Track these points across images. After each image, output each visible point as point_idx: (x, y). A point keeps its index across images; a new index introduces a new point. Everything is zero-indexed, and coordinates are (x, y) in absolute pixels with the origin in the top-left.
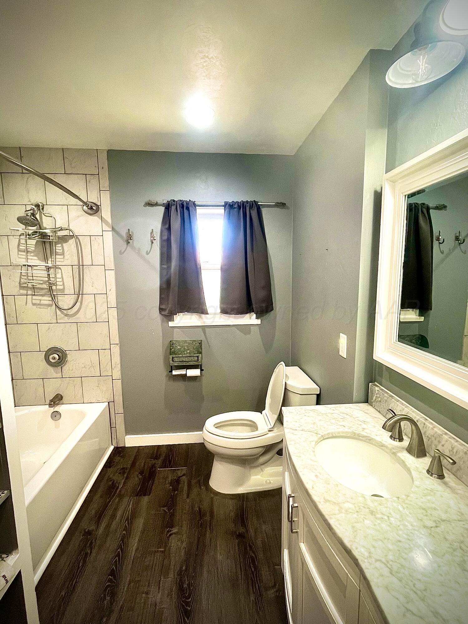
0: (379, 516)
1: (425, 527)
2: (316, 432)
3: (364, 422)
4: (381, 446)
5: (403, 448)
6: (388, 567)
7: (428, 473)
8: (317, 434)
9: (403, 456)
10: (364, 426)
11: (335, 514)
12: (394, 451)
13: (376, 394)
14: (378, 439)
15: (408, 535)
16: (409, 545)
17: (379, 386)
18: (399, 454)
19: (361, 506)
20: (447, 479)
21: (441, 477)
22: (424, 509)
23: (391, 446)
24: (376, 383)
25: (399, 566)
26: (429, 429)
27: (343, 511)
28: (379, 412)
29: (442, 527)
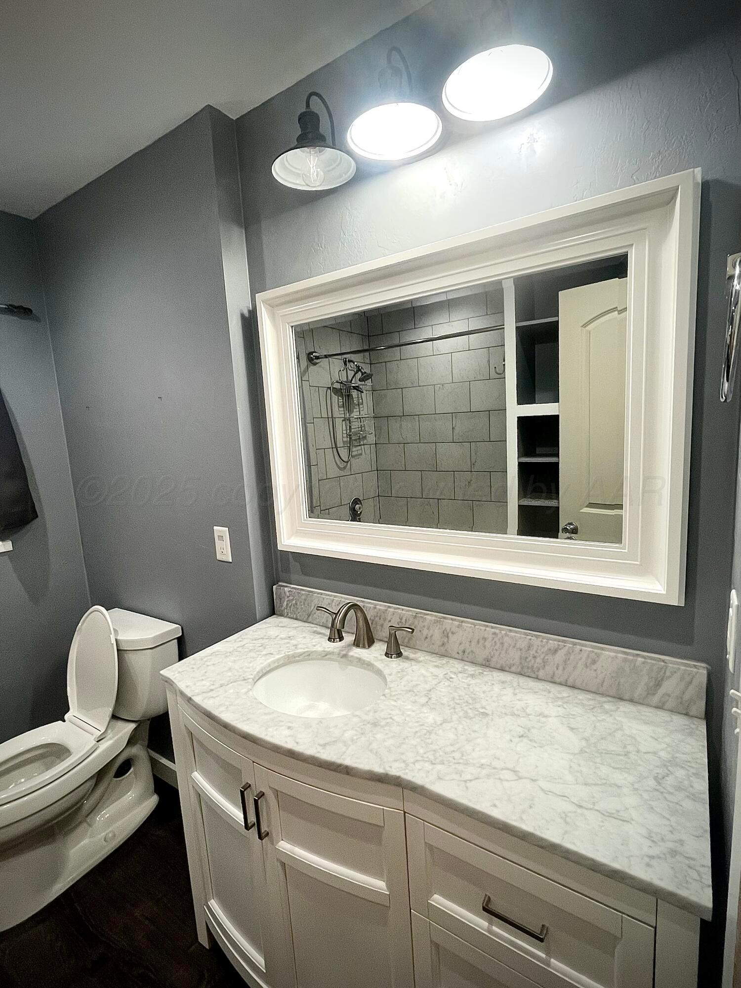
0: (383, 723)
1: (423, 705)
2: (241, 678)
3: (289, 637)
4: (325, 656)
5: (349, 645)
6: (426, 761)
7: (388, 657)
8: (245, 680)
9: (356, 653)
10: (294, 642)
11: (345, 752)
12: (344, 653)
13: (286, 597)
14: (319, 648)
15: (417, 722)
16: (426, 729)
17: (287, 586)
18: (351, 654)
19: (362, 725)
20: (405, 653)
21: (399, 655)
22: (410, 691)
23: (338, 649)
24: (280, 583)
25: (433, 752)
26: (371, 610)
27: (350, 743)
28: (296, 619)
29: (433, 696)
